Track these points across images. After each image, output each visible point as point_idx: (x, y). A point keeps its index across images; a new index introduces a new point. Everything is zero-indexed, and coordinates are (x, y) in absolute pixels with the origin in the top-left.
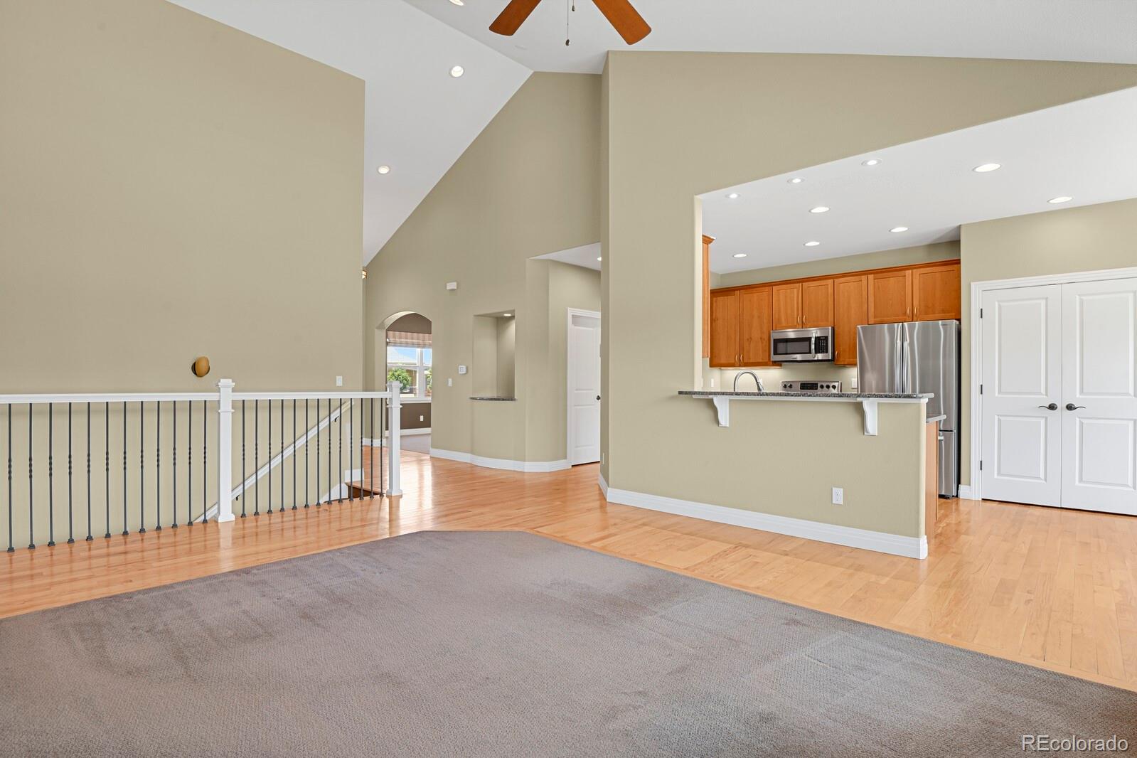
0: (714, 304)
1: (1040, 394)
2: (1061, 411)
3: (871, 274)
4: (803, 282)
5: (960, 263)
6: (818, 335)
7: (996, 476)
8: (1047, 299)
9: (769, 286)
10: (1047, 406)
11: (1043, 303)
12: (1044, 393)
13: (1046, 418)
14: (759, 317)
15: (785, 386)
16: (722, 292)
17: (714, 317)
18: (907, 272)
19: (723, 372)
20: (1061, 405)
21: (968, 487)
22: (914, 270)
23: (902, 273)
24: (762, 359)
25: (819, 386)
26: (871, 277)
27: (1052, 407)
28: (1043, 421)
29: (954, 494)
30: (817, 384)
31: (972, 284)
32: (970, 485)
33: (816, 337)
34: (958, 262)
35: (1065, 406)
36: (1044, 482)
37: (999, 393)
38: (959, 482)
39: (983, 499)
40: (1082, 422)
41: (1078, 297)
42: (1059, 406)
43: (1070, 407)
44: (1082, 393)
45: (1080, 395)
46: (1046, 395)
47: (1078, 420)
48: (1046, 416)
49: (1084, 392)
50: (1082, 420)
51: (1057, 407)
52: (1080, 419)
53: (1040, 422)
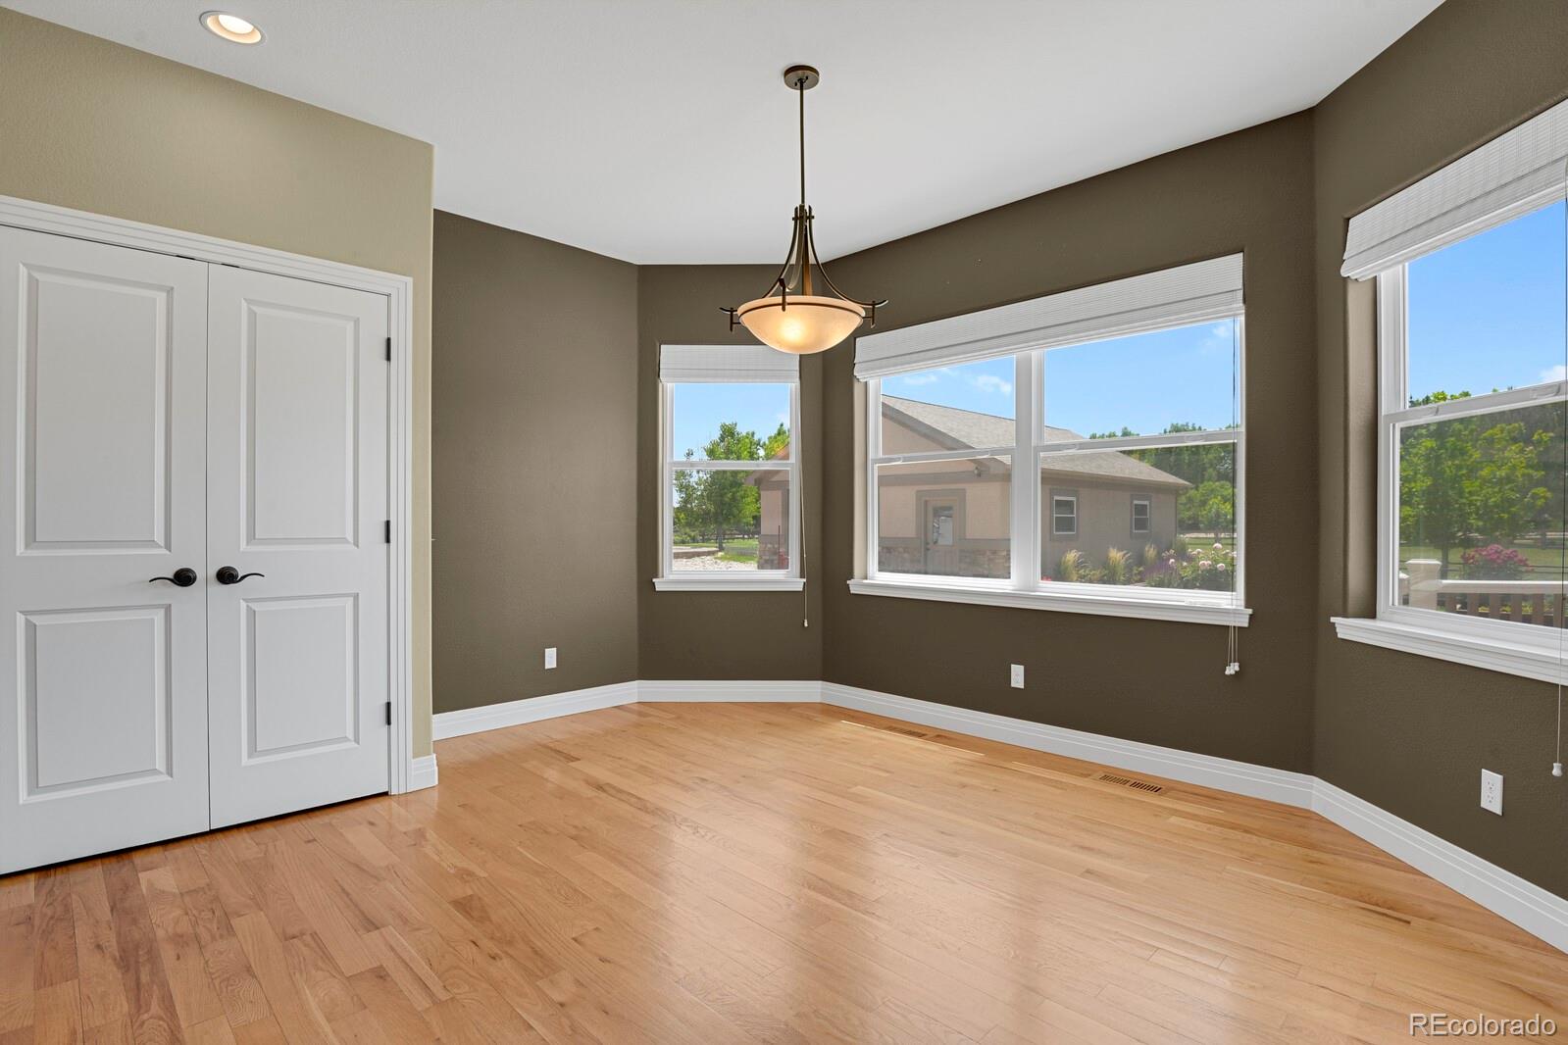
1: (152, 543)
2: (207, 585)
8: (169, 292)
10: (171, 576)
12: (162, 543)
13: (168, 609)
20: (205, 571)
27: (184, 578)
28: (159, 617)
35: (213, 573)
37: (26, 546)
40: (254, 611)
41: (244, 304)
42: (200, 575)
43: (226, 576)
44: (252, 537)
45: (248, 543)
46: (168, 546)
47: (245, 607)
48: (166, 602)
49: (257, 537)
50: (254, 606)
51: (195, 579)
52: (250, 604)
53: (153, 620)
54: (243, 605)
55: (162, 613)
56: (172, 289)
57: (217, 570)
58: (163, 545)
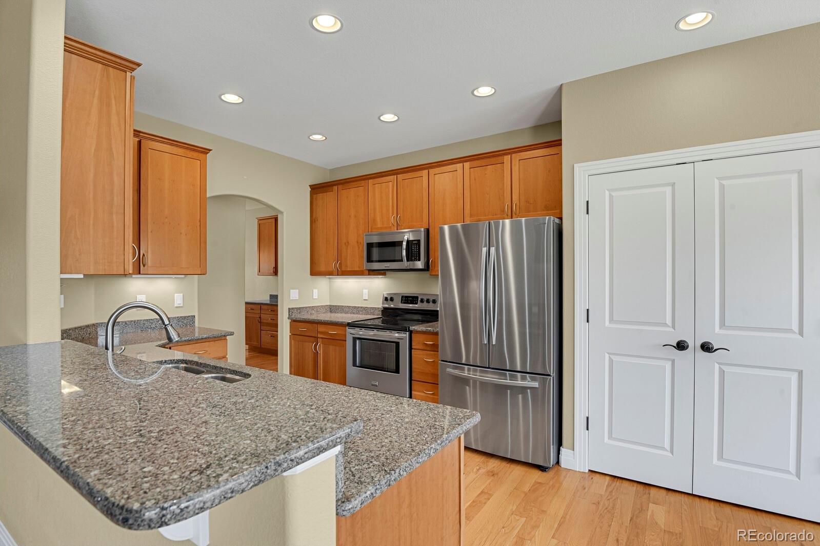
0: (315, 203)
1: (665, 325)
2: (694, 352)
3: (466, 161)
4: (397, 174)
5: (561, 145)
6: (411, 238)
7: (606, 439)
8: (673, 185)
9: (364, 180)
10: (675, 344)
11: (669, 190)
12: (670, 324)
13: (673, 361)
14: (355, 217)
15: (386, 299)
16: (320, 188)
17: (314, 217)
18: (506, 157)
19: (331, 280)
20: (694, 343)
21: (572, 452)
22: (514, 155)
23: (499, 159)
24: (359, 267)
25: (419, 299)
26: (467, 165)
27: (681, 346)
28: (668, 365)
29: (552, 461)
30: (417, 297)
31: (575, 165)
32: (574, 450)
33: (408, 242)
34: (558, 143)
35: (698, 344)
36: (670, 454)
37: (610, 322)
38: (560, 443)
39: (590, 471)
40: (724, 371)
41: (716, 181)
42: (691, 344)
43: (706, 347)
44: (723, 325)
45: (720, 328)
46: (674, 327)
47: (718, 367)
48: (673, 358)
49: (726, 325)
50: (724, 368)
51: (688, 346)
52: (721, 366)
53: (665, 366)
54: (717, 366)
55: (670, 363)
56: (674, 183)
57: (702, 342)
58: (671, 326)
